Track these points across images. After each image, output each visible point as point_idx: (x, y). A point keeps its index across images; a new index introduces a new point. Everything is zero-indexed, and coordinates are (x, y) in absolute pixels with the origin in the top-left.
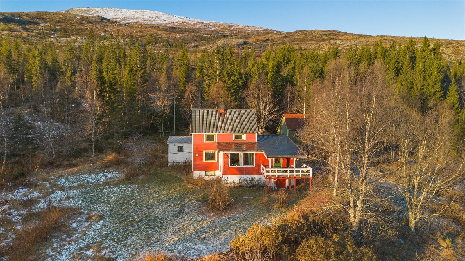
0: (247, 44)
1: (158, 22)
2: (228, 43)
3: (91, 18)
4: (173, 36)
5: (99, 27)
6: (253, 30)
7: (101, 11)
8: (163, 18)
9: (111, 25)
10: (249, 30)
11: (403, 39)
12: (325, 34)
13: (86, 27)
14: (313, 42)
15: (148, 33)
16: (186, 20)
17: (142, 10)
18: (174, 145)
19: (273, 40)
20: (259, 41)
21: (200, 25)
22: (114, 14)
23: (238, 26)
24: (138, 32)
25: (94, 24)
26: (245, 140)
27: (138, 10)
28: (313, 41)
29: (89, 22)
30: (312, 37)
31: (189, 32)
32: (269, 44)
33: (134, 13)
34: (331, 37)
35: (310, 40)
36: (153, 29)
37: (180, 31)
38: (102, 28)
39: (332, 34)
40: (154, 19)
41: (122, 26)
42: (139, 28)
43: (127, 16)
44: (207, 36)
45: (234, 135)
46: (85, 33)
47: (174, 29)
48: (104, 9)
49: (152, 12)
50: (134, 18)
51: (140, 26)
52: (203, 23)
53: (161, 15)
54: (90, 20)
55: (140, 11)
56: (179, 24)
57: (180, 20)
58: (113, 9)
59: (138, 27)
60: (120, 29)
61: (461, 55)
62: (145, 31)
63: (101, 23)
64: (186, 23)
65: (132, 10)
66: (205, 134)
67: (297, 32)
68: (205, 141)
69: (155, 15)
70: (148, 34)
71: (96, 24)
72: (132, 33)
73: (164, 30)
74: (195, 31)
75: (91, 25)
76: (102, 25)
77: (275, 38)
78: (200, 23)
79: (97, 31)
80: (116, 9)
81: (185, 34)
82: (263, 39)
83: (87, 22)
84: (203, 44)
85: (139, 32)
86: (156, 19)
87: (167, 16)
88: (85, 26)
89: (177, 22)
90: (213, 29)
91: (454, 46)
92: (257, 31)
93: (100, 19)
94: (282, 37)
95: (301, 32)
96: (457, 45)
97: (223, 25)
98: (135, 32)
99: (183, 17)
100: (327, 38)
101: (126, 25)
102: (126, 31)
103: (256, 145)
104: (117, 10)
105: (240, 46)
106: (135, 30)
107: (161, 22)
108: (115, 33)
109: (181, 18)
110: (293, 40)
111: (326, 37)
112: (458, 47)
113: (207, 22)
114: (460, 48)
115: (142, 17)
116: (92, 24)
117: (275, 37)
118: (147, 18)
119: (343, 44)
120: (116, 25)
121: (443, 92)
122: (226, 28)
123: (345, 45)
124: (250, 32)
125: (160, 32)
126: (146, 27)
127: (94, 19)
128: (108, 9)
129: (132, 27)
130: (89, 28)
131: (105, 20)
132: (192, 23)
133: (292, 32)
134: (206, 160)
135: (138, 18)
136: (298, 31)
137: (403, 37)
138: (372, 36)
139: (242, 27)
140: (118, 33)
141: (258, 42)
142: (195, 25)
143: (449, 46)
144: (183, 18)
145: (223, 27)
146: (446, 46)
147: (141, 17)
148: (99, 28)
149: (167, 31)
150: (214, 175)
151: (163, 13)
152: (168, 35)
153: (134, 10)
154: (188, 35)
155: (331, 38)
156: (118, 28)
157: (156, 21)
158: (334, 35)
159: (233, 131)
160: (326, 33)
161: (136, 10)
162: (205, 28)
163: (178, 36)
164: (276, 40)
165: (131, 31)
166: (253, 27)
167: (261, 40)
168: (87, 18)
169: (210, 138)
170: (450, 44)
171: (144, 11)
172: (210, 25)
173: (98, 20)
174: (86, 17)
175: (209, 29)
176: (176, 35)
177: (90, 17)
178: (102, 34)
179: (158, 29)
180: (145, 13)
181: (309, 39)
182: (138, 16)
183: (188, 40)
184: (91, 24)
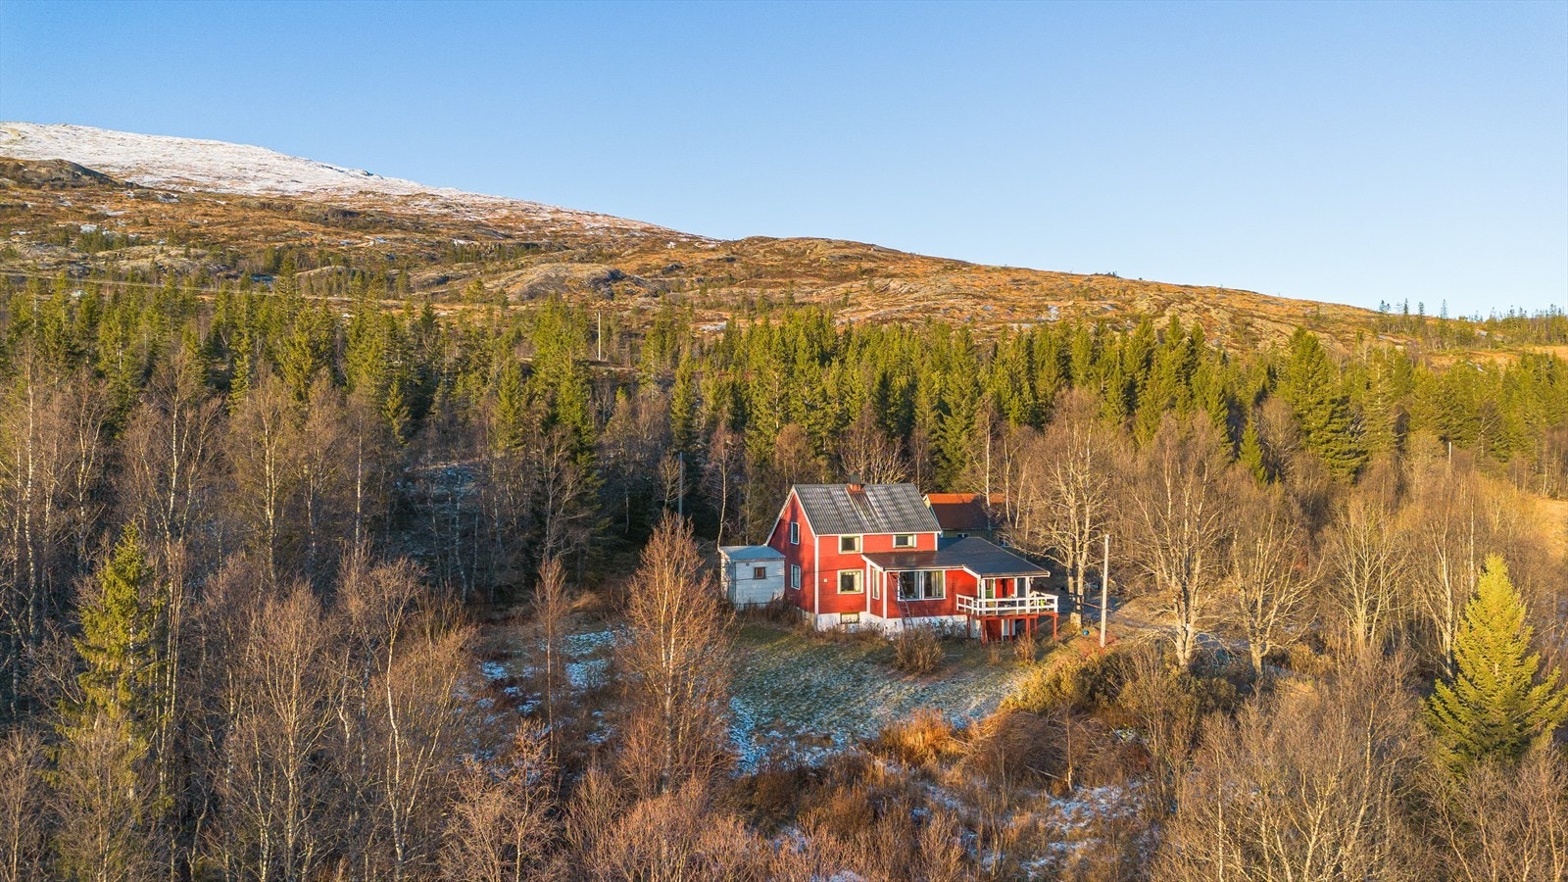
0: (622, 279)
1: (269, 184)
2: (562, 274)
3: (32, 168)
4: (352, 240)
5: (67, 199)
6: (608, 229)
7: (42, 136)
8: (287, 172)
9: (111, 196)
10: (598, 229)
11: (1063, 280)
12: (846, 257)
13: (18, 198)
14: (816, 280)
15: (259, 228)
16: (371, 184)
17: (203, 141)
18: (748, 565)
19: (693, 268)
20: (650, 270)
21: (426, 202)
22: (95, 150)
23: (558, 211)
24: (219, 224)
25: (46, 187)
26: (915, 546)
27: (185, 140)
28: (814, 276)
29: (24, 182)
30: (810, 265)
31: (402, 228)
32: (685, 279)
33: (171, 149)
34: (866, 265)
35: (804, 273)
36: (271, 213)
37: (371, 223)
38: (80, 204)
39: (865, 255)
40: (251, 174)
41: (156, 201)
42: (221, 209)
43: (147, 157)
44: (469, 245)
45: (894, 537)
46: (17, 219)
47: (349, 218)
48: (52, 129)
49: (240, 147)
50: (174, 167)
51: (223, 203)
52: (434, 197)
53: (278, 162)
54: (28, 176)
55: (195, 144)
56: (351, 196)
57: (350, 182)
58: (86, 131)
59: (217, 205)
60: (149, 211)
61: (1218, 333)
62: (246, 219)
63: (74, 187)
64: (374, 193)
65: (164, 139)
66: (840, 536)
67: (750, 241)
68: (840, 551)
69: (256, 160)
70: (259, 232)
71: (53, 187)
72: (197, 227)
73: (313, 219)
74: (417, 224)
75: (35, 192)
76: (78, 193)
77: (699, 261)
78: (426, 195)
79: (65, 216)
80: (97, 130)
81: (388, 236)
82: (663, 264)
83: (19, 182)
84: (465, 272)
85: (224, 223)
86: (260, 174)
87: (301, 166)
88: (14, 197)
89: (339, 189)
90: (473, 217)
91: (1198, 307)
92: (622, 231)
93: (68, 172)
94: (719, 260)
95: (762, 241)
96: (1205, 306)
97: (503, 206)
98: (209, 224)
99: (358, 173)
100: (853, 268)
101: (168, 197)
102: (173, 217)
103: (935, 557)
104: (103, 134)
105: (601, 285)
106: (206, 215)
107: (281, 186)
108: (135, 222)
109: (351, 173)
110: (753, 271)
111: (850, 266)
112: (1207, 310)
113: (448, 192)
114: (1213, 312)
115: (205, 165)
116: (39, 187)
117: (699, 258)
118: (222, 169)
119: (908, 292)
120: (132, 194)
121: (1233, 443)
122: (518, 217)
123: (915, 295)
124: (600, 233)
125: (302, 227)
126: (244, 206)
127: (43, 170)
128: (65, 129)
129: (195, 204)
130: (30, 205)
131: (87, 178)
132: (396, 193)
133: (736, 242)
134: (842, 590)
135: (190, 168)
136: (754, 238)
137: (1062, 274)
138: (979, 267)
139: (569, 217)
140: (147, 223)
141: (648, 274)
142: (406, 200)
143: (1185, 306)
144: (357, 177)
145: (505, 212)
146: (1180, 307)
147: (199, 164)
148: (68, 203)
149: (325, 222)
150: (858, 622)
151: (282, 156)
152: (335, 238)
153: (170, 139)
154: (405, 239)
155: (866, 270)
156: (142, 208)
157: (261, 183)
158: (870, 261)
159: (893, 529)
160: (847, 252)
161: (179, 140)
162: (445, 215)
163: (370, 241)
164: (704, 269)
165: (192, 219)
166: (606, 219)
167: (658, 267)
168: (18, 167)
169: (848, 544)
170: (1188, 300)
171: (211, 142)
172: (462, 205)
173: (62, 176)
174: (12, 164)
175: (458, 218)
176: (360, 238)
177: (27, 163)
178: (87, 228)
179: (291, 214)
180: (215, 149)
181: (802, 270)
182: (189, 160)
183: (406, 257)
184: (35, 189)
